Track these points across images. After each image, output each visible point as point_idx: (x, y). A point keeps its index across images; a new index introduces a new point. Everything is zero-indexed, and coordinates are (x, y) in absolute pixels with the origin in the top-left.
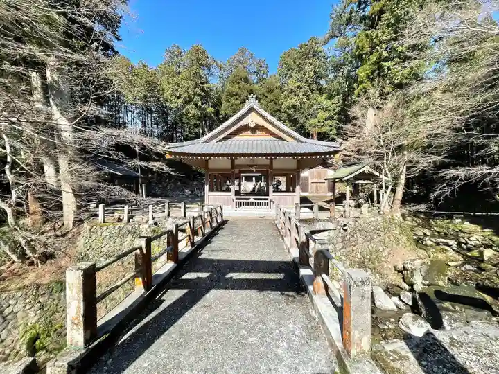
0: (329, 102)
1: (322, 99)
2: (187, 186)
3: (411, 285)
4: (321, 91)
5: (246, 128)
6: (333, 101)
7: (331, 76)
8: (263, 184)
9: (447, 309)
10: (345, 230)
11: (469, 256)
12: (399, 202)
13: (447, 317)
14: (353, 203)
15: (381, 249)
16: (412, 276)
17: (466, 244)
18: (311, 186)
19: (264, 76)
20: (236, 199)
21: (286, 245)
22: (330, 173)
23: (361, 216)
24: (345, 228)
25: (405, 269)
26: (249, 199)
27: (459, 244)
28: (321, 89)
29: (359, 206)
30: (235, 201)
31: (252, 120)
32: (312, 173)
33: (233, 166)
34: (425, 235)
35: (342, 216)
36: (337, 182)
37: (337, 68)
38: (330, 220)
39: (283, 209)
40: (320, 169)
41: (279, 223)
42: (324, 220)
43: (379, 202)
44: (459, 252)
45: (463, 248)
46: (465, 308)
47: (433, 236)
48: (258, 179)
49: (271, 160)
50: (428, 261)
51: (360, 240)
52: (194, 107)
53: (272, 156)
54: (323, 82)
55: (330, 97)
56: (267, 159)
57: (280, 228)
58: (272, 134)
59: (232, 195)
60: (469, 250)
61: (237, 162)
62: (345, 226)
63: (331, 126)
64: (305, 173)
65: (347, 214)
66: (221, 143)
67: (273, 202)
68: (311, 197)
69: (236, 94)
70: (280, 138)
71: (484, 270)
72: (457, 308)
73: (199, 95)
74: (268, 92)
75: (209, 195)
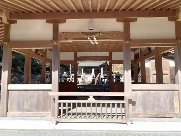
30: (57, 101)
33: (57, 35)
75: (8, 90)
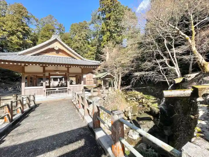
0: (92, 48)
1: (89, 46)
2: (11, 85)
3: (128, 117)
4: (89, 43)
5: (52, 50)
6: (93, 48)
7: (92, 38)
8: (63, 82)
9: (142, 124)
10: (104, 99)
11: (139, 102)
12: (120, 86)
13: (142, 127)
14: (105, 88)
15: (117, 105)
16: (128, 113)
17: (138, 98)
18: (87, 82)
19: (63, 32)
20: (47, 90)
21: (81, 115)
22: (94, 76)
23: (109, 92)
24: (104, 98)
25: (125, 111)
26: (56, 89)
27: (136, 98)
28: (88, 43)
29: (107, 89)
30: (46, 91)
31: (56, 46)
32: (87, 76)
33: (44, 71)
34: (127, 97)
35: (102, 93)
36: (98, 79)
37: (94, 35)
38: (98, 96)
39: (77, 93)
40: (90, 74)
41: (74, 101)
42: (96, 96)
43: (114, 86)
44: (137, 101)
45: (138, 100)
46: (146, 122)
47: (129, 97)
48: (61, 79)
49: (68, 68)
50: (132, 106)
51: (110, 103)
52: (17, 38)
53: (68, 66)
54: (89, 40)
55: (92, 46)
56: (66, 67)
57: (75, 104)
58: (69, 55)
59: (44, 88)
60: (139, 100)
61: (46, 68)
62: (104, 97)
63: (93, 58)
64: (84, 76)
65: (104, 92)
66: (34, 57)
67: (70, 90)
68: (87, 87)
69: (47, 37)
70: (73, 57)
71: (144, 106)
72: (144, 123)
73: (20, 32)
74: (65, 39)
75: (25, 89)
